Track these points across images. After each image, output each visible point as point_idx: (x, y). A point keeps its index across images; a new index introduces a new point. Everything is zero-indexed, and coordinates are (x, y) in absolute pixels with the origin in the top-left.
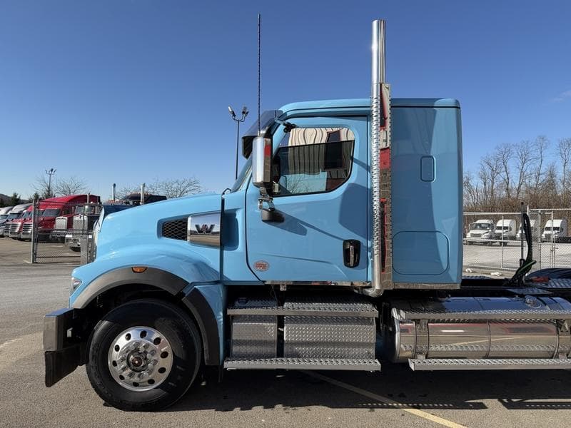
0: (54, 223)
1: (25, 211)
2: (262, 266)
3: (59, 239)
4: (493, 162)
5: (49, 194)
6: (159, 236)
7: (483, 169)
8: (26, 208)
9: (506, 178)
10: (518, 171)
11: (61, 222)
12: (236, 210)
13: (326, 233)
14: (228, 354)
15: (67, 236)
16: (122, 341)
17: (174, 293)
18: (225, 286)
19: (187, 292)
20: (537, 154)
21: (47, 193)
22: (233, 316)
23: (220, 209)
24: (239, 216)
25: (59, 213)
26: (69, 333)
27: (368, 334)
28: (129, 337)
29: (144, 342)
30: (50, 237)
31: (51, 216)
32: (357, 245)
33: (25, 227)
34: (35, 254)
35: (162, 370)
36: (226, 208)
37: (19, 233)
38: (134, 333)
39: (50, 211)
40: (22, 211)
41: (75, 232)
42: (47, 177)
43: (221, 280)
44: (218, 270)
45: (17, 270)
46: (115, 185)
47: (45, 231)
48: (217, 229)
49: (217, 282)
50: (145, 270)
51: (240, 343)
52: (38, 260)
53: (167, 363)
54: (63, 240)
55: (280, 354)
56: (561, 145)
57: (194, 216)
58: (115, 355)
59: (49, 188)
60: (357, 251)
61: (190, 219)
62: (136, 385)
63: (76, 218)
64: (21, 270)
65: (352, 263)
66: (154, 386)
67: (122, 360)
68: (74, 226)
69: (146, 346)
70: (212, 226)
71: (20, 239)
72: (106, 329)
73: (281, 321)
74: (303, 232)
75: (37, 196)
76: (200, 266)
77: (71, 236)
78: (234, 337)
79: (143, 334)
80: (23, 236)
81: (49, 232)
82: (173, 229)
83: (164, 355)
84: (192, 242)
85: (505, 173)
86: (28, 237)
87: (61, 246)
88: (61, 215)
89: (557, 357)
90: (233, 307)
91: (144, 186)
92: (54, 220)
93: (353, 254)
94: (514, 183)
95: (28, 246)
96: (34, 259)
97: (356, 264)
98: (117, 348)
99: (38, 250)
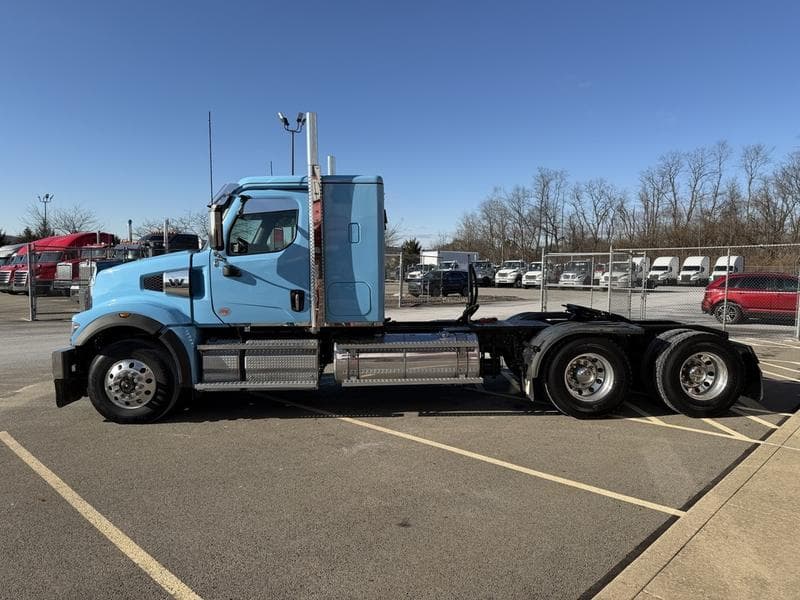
0: (55, 271)
1: (15, 255)
2: (226, 311)
3: (63, 292)
4: (657, 178)
5: (46, 232)
6: (142, 288)
7: (644, 189)
8: (16, 251)
9: (673, 199)
10: (689, 190)
11: (64, 269)
12: (201, 267)
13: (273, 284)
14: (200, 380)
15: (73, 288)
16: (115, 371)
17: (152, 332)
18: (197, 328)
19: (164, 332)
20: (715, 166)
21: (42, 228)
22: (203, 351)
23: (188, 266)
24: (205, 272)
25: (62, 258)
26: (74, 368)
27: (312, 361)
28: (120, 367)
29: (132, 370)
30: (51, 288)
31: (51, 262)
32: (301, 294)
33: (16, 276)
34: (34, 310)
35: (148, 393)
36: (194, 265)
37: (9, 284)
38: (125, 365)
39: (49, 255)
40: (11, 255)
41: (82, 283)
42: (41, 207)
43: (192, 324)
44: (189, 315)
45: (14, 329)
46: (130, 222)
47: (44, 283)
48: (187, 281)
49: (189, 325)
50: (128, 315)
51: (210, 371)
52: (38, 317)
53: (152, 387)
54: (68, 293)
55: (243, 378)
56: (746, 154)
57: (167, 272)
58: (110, 381)
59: (45, 222)
60: (302, 299)
61: (165, 275)
62: (127, 404)
63: (83, 265)
64: (19, 328)
65: (297, 309)
66: (142, 405)
67: (115, 384)
68: (80, 275)
69: (134, 374)
70: (182, 280)
71: (12, 293)
72: (102, 362)
73: (242, 354)
74: (254, 283)
75: (28, 232)
76: (175, 313)
77: (77, 288)
78: (204, 367)
79: (131, 366)
80: (15, 289)
81: (50, 283)
82: (152, 282)
83: (149, 381)
84: (168, 293)
85: (671, 194)
86: (23, 289)
87: (65, 300)
88: (63, 261)
90: (204, 343)
91: (167, 223)
92: (54, 268)
93: (299, 301)
94: (684, 206)
95: (26, 301)
96: (33, 316)
97: (301, 309)
98: (112, 376)
99: (38, 306)
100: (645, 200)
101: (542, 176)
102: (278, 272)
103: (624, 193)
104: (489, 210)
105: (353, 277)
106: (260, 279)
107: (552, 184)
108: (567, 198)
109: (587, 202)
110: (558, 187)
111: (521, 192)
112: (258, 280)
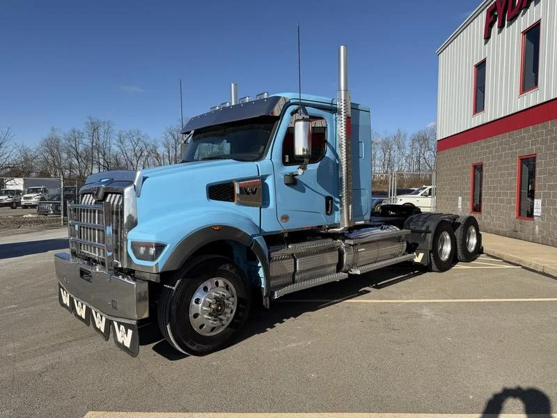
2: (285, 218)
6: (208, 198)
12: (267, 175)
13: (316, 192)
19: (253, 243)
23: (257, 175)
24: (268, 181)
32: (331, 200)
36: (260, 174)
43: (260, 232)
44: (258, 224)
50: (222, 228)
53: (234, 304)
55: (293, 281)
61: (236, 183)
62: (212, 330)
65: (329, 212)
66: (225, 327)
74: (304, 191)
82: (219, 191)
84: (238, 203)
89: (398, 256)
93: (330, 207)
97: (332, 213)
98: (198, 301)
100: (167, 146)
101: (92, 123)
102: (317, 181)
103: (155, 141)
104: (52, 146)
105: (360, 186)
106: (308, 187)
107: (101, 130)
108: (114, 141)
109: (128, 145)
110: (106, 132)
111: (76, 134)
112: (306, 188)
